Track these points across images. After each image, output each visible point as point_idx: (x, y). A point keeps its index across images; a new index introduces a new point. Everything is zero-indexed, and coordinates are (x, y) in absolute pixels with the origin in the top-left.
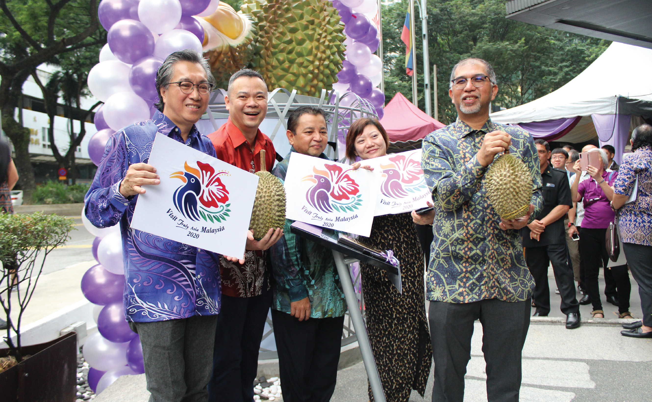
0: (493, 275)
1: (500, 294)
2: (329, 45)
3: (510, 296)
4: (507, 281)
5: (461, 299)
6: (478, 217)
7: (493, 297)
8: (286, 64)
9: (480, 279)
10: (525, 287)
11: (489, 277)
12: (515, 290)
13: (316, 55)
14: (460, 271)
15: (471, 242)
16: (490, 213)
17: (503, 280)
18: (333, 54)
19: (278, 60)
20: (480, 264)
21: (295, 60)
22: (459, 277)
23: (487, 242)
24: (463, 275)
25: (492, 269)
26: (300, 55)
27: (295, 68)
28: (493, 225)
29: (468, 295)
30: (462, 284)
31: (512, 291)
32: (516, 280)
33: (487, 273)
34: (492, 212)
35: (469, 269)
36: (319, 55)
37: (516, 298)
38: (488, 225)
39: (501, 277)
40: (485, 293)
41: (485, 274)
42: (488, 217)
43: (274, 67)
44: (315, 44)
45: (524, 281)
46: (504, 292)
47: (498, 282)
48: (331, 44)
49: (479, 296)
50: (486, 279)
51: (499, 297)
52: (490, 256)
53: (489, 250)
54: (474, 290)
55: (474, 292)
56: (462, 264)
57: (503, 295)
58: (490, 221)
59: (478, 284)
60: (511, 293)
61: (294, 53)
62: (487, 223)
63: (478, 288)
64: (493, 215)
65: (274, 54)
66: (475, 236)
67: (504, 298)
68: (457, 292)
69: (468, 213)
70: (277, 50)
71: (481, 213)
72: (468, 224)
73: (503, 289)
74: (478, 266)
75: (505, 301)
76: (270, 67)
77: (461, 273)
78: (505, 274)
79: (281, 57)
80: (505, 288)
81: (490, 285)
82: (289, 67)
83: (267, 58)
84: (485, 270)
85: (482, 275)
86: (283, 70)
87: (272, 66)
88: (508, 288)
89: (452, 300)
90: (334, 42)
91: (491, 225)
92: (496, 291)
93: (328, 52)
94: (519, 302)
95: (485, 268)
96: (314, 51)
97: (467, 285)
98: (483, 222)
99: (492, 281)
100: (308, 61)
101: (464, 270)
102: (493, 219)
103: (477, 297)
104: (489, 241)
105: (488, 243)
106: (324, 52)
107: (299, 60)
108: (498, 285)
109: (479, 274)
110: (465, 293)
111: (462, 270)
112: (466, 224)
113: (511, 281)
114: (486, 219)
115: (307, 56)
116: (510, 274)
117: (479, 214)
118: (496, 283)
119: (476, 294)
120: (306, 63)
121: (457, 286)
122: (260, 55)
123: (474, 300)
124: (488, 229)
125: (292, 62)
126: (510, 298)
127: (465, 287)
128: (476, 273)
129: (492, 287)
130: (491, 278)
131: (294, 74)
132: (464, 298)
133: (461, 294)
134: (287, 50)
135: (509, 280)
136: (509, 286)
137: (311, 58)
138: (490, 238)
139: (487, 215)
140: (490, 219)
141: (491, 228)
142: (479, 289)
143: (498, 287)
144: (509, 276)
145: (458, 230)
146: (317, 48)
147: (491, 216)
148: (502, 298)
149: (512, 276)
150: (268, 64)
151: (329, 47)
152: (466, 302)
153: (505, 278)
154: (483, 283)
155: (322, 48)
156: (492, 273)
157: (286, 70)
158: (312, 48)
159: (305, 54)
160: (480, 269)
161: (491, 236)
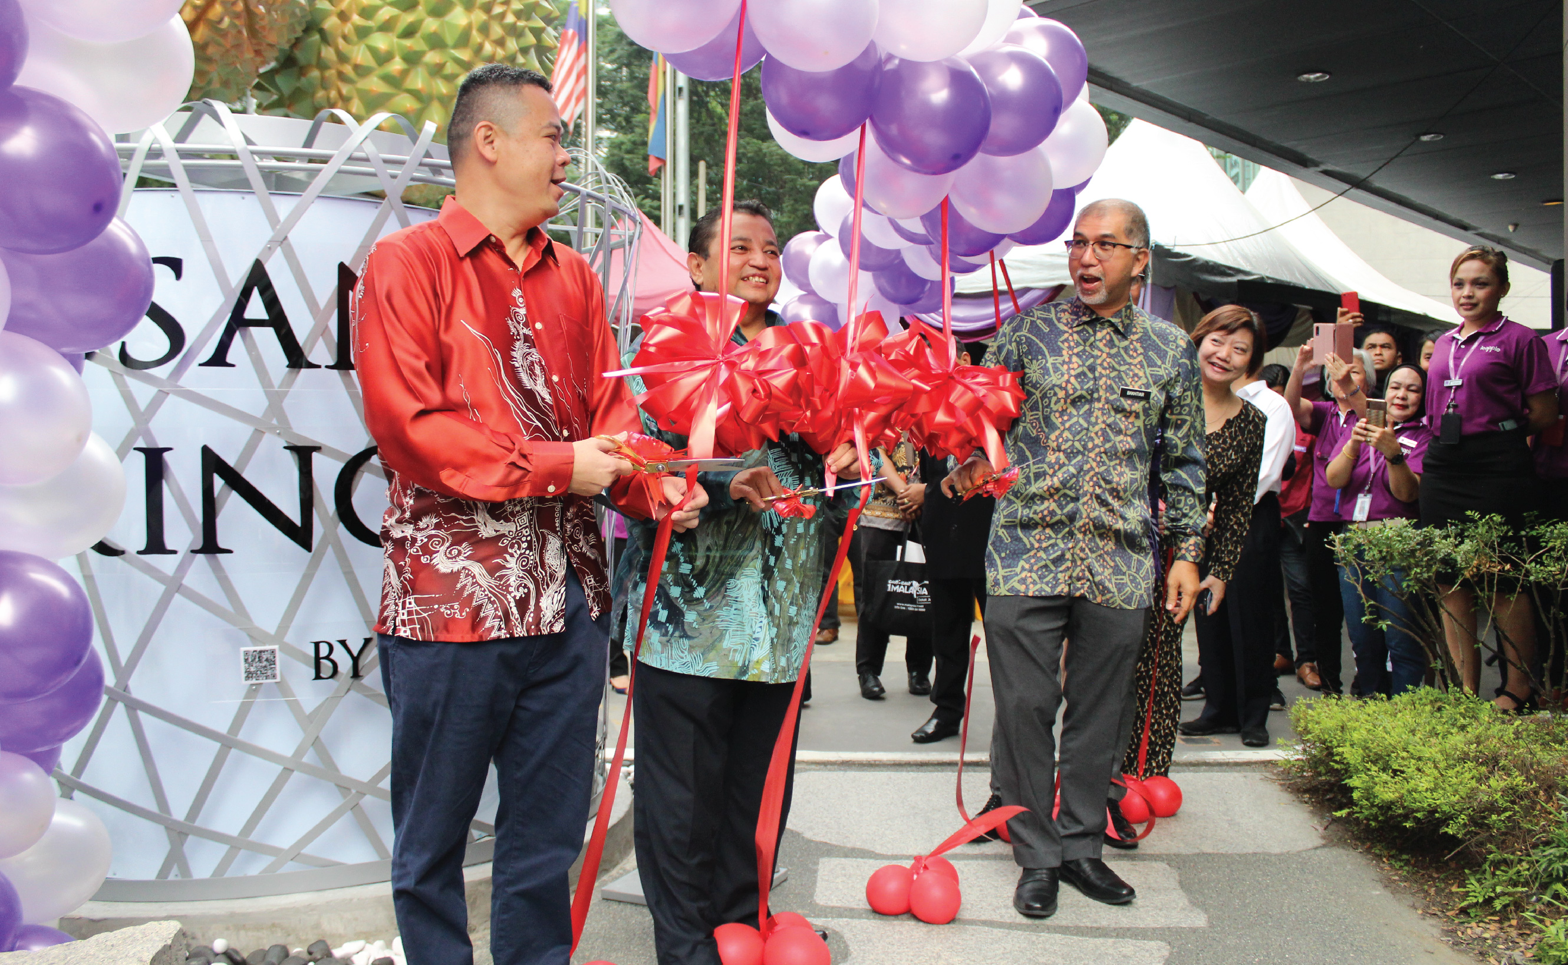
0: (1082, 560)
1: (1093, 592)
2: (515, 24)
3: (1108, 596)
4: (1107, 572)
5: (1022, 588)
6: (1073, 462)
7: (1078, 594)
8: (397, 65)
9: (1059, 560)
10: (1136, 587)
11: (1074, 561)
12: (1119, 591)
13: (480, 48)
14: (1028, 546)
15: (1055, 501)
16: (1094, 460)
17: (1100, 570)
18: (524, 51)
19: (373, 51)
20: (1063, 538)
21: (422, 54)
22: (1025, 557)
23: (1079, 504)
24: (1032, 553)
25: (1082, 550)
26: (436, 42)
27: (418, 80)
28: (1095, 479)
29: (1034, 583)
30: (1027, 566)
31: (1114, 589)
32: (1124, 574)
33: (1073, 555)
34: (1098, 459)
35: (1044, 545)
36: (488, 48)
37: (1119, 601)
38: (1087, 478)
39: (1096, 565)
40: (1063, 586)
41: (1068, 556)
42: (1088, 466)
43: (362, 71)
44: (479, 16)
45: (1135, 578)
46: (1098, 589)
47: (1090, 571)
48: (521, 24)
49: (1053, 587)
50: (1069, 564)
51: (1090, 597)
52: (1081, 527)
53: (1081, 518)
54: (1045, 577)
55: (1045, 580)
56: (1034, 537)
57: (1097, 593)
58: (1092, 473)
59: (1053, 568)
60: (1109, 592)
61: (418, 35)
62: (1085, 475)
63: (1052, 575)
64: (1098, 463)
65: (363, 33)
66: (1062, 492)
67: (1099, 600)
68: (1017, 578)
69: (1057, 453)
70: (370, 23)
71: (1080, 457)
72: (1055, 472)
73: (1097, 585)
74: (1059, 542)
75: (1099, 604)
76: (348, 69)
77: (1029, 550)
78: (1104, 560)
79: (381, 42)
80: (1101, 583)
81: (1074, 575)
82: (405, 73)
83: (341, 42)
84: (1069, 549)
85: (1063, 555)
86: (387, 79)
87: (357, 67)
88: (1107, 584)
89: (1008, 591)
90: (528, 19)
91: (1091, 479)
92: (1086, 586)
93: (512, 45)
94: (1122, 609)
95: (1070, 545)
96: (476, 37)
97: (1035, 568)
98: (1079, 473)
99: (1079, 569)
100: (458, 61)
101: (1036, 545)
102: (1097, 470)
103: (1048, 590)
104: (1084, 504)
105: (1081, 507)
106: (500, 43)
107: (432, 57)
108: (1090, 577)
109: (1059, 553)
110: (1029, 580)
111: (1032, 545)
112: (1051, 472)
113: (1114, 573)
114: (1086, 467)
115: (456, 46)
116: (1114, 561)
117: (1075, 457)
118: (1087, 574)
119: (1047, 584)
120: (450, 68)
121: (1018, 570)
122: (322, 32)
123: (1043, 593)
124: (1085, 483)
125: (412, 59)
126: (1108, 600)
127: (1031, 571)
128: (1054, 552)
129: (1079, 579)
130: (1079, 563)
131: (415, 94)
132: (1027, 588)
133: (1023, 581)
134: (401, 26)
135: (1111, 570)
136: (1110, 581)
137: (464, 55)
138: (1085, 499)
139: (1087, 462)
140: (1092, 468)
141: (1091, 483)
142: (1054, 578)
143: (1088, 580)
144: (1112, 564)
145: (1036, 481)
146: (484, 29)
147: (1094, 464)
148: (1095, 598)
149: (1117, 565)
150: (343, 58)
151: (514, 31)
152: (1030, 594)
153: (1104, 567)
154: (1061, 569)
155: (497, 31)
156: (1082, 555)
157: (395, 82)
158: (469, 27)
159: (450, 40)
160: (1062, 546)
161: (1088, 496)
